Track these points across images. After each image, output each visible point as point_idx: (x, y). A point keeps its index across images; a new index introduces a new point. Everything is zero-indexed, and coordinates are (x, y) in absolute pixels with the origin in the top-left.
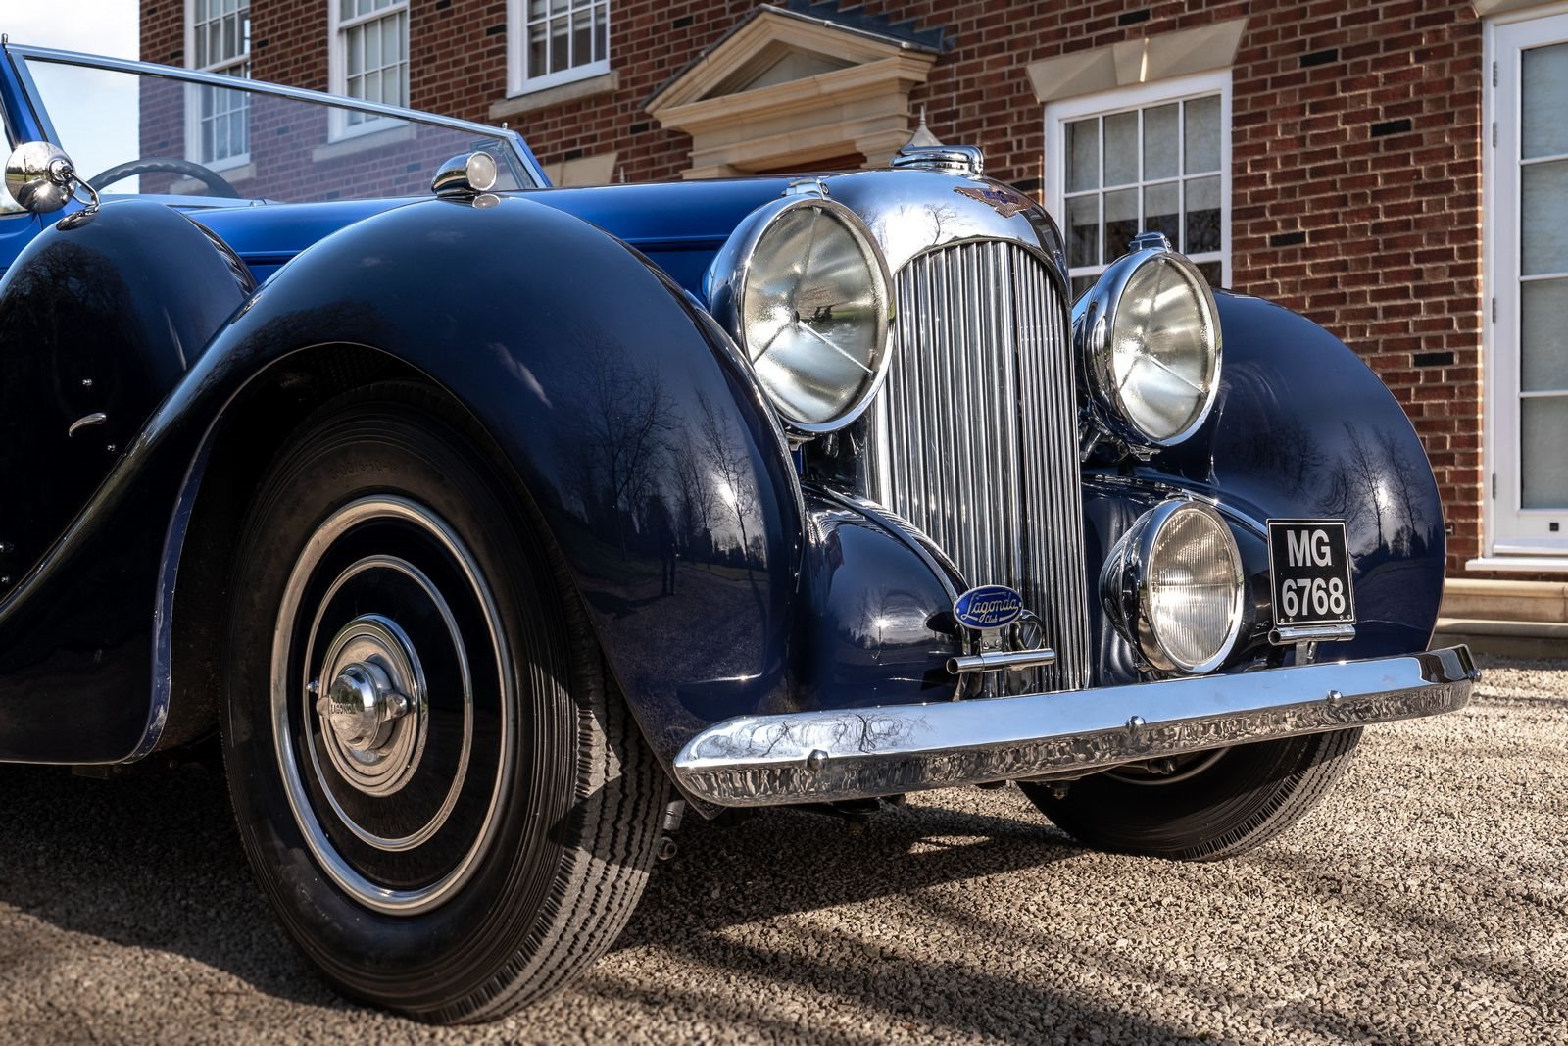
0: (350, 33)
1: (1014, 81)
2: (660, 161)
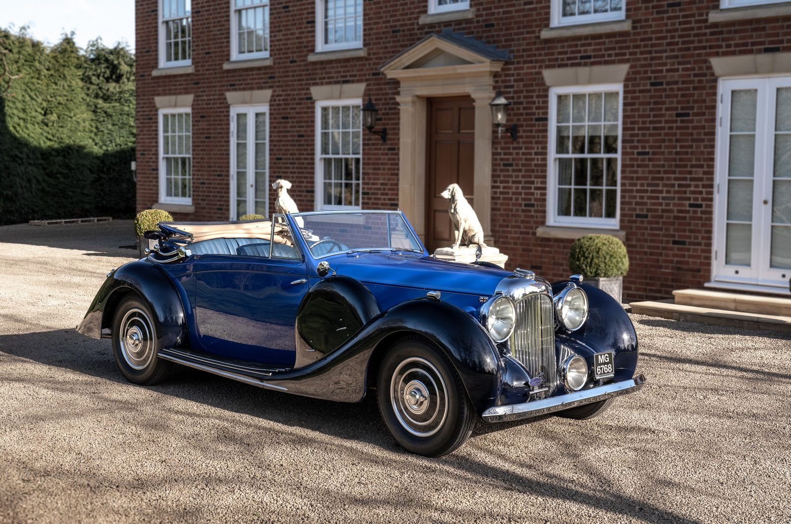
0: (239, 11)
1: (537, 76)
2: (385, 89)
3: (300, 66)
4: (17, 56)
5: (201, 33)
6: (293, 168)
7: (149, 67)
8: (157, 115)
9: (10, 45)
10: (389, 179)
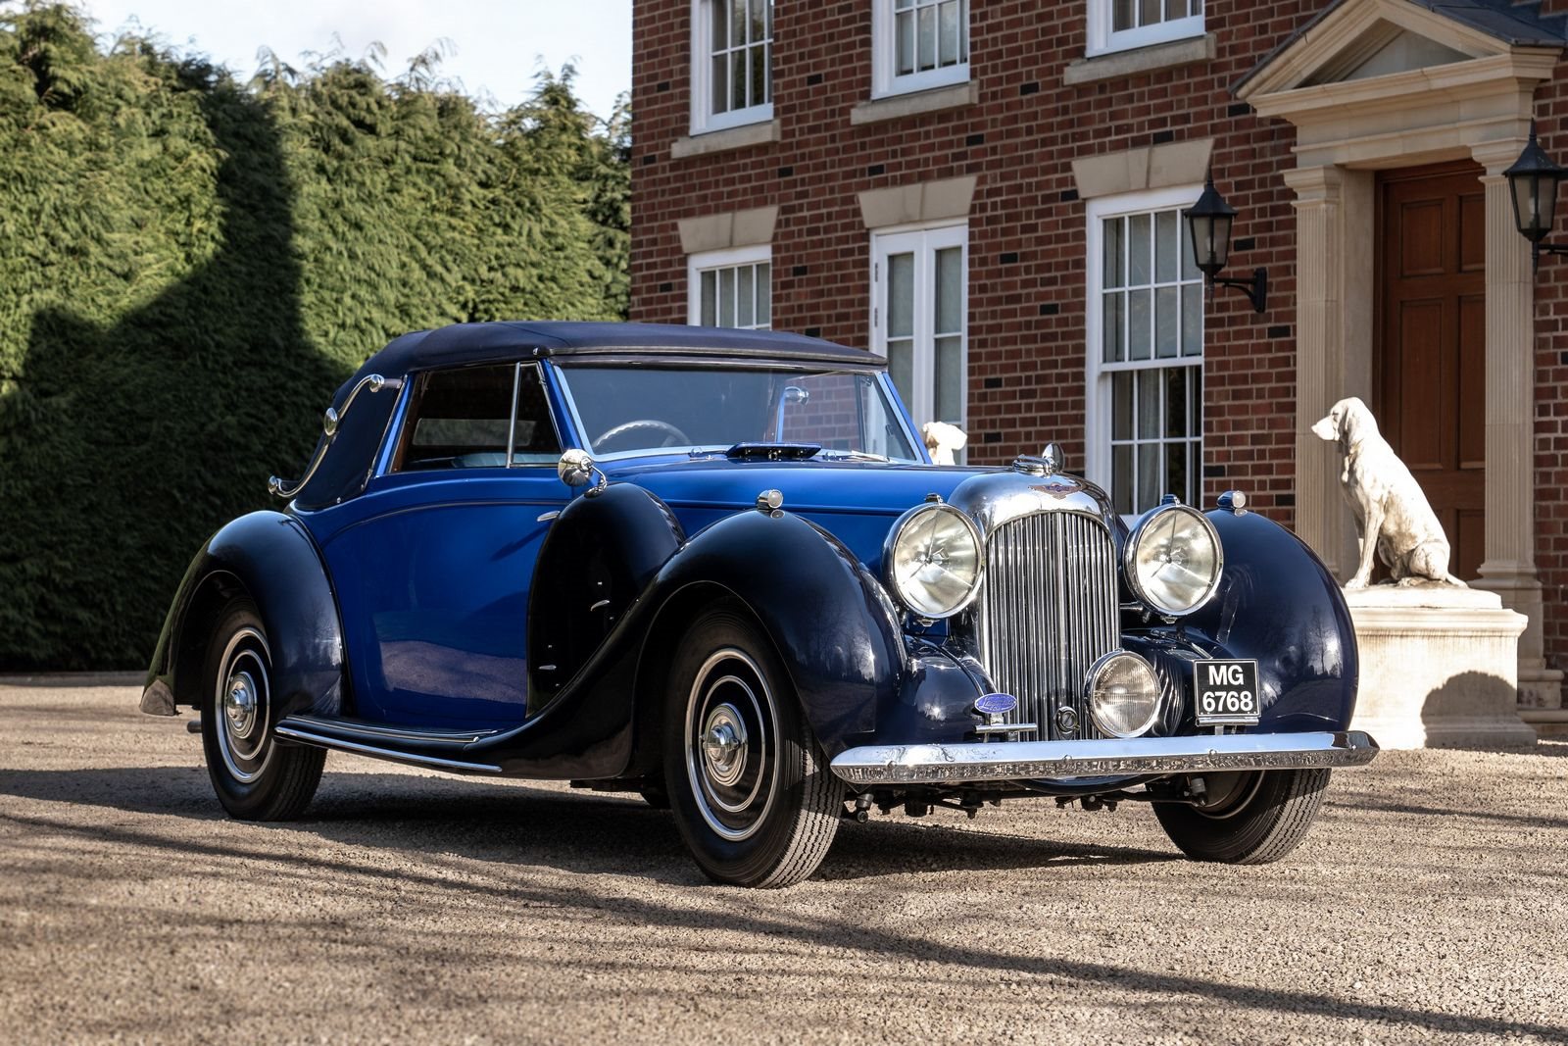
3: (1046, 100)
4: (390, 144)
5: (798, 21)
6: (1029, 408)
7: (666, 134)
8: (684, 274)
9: (369, 110)
10: (1273, 424)
